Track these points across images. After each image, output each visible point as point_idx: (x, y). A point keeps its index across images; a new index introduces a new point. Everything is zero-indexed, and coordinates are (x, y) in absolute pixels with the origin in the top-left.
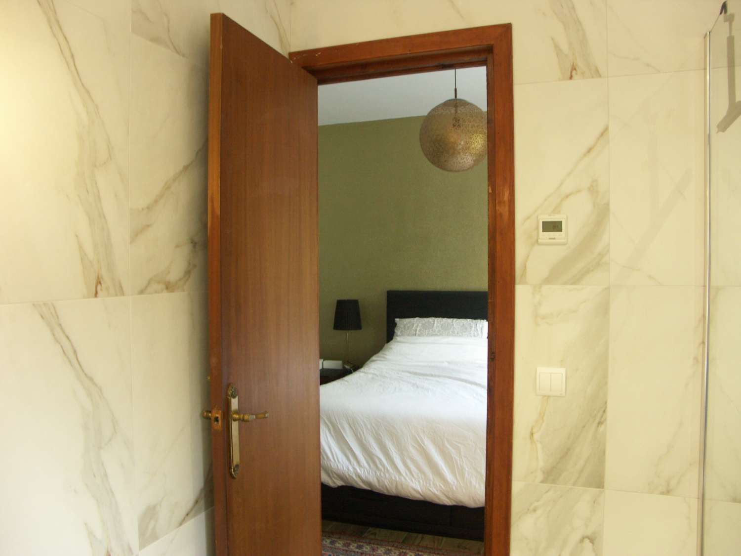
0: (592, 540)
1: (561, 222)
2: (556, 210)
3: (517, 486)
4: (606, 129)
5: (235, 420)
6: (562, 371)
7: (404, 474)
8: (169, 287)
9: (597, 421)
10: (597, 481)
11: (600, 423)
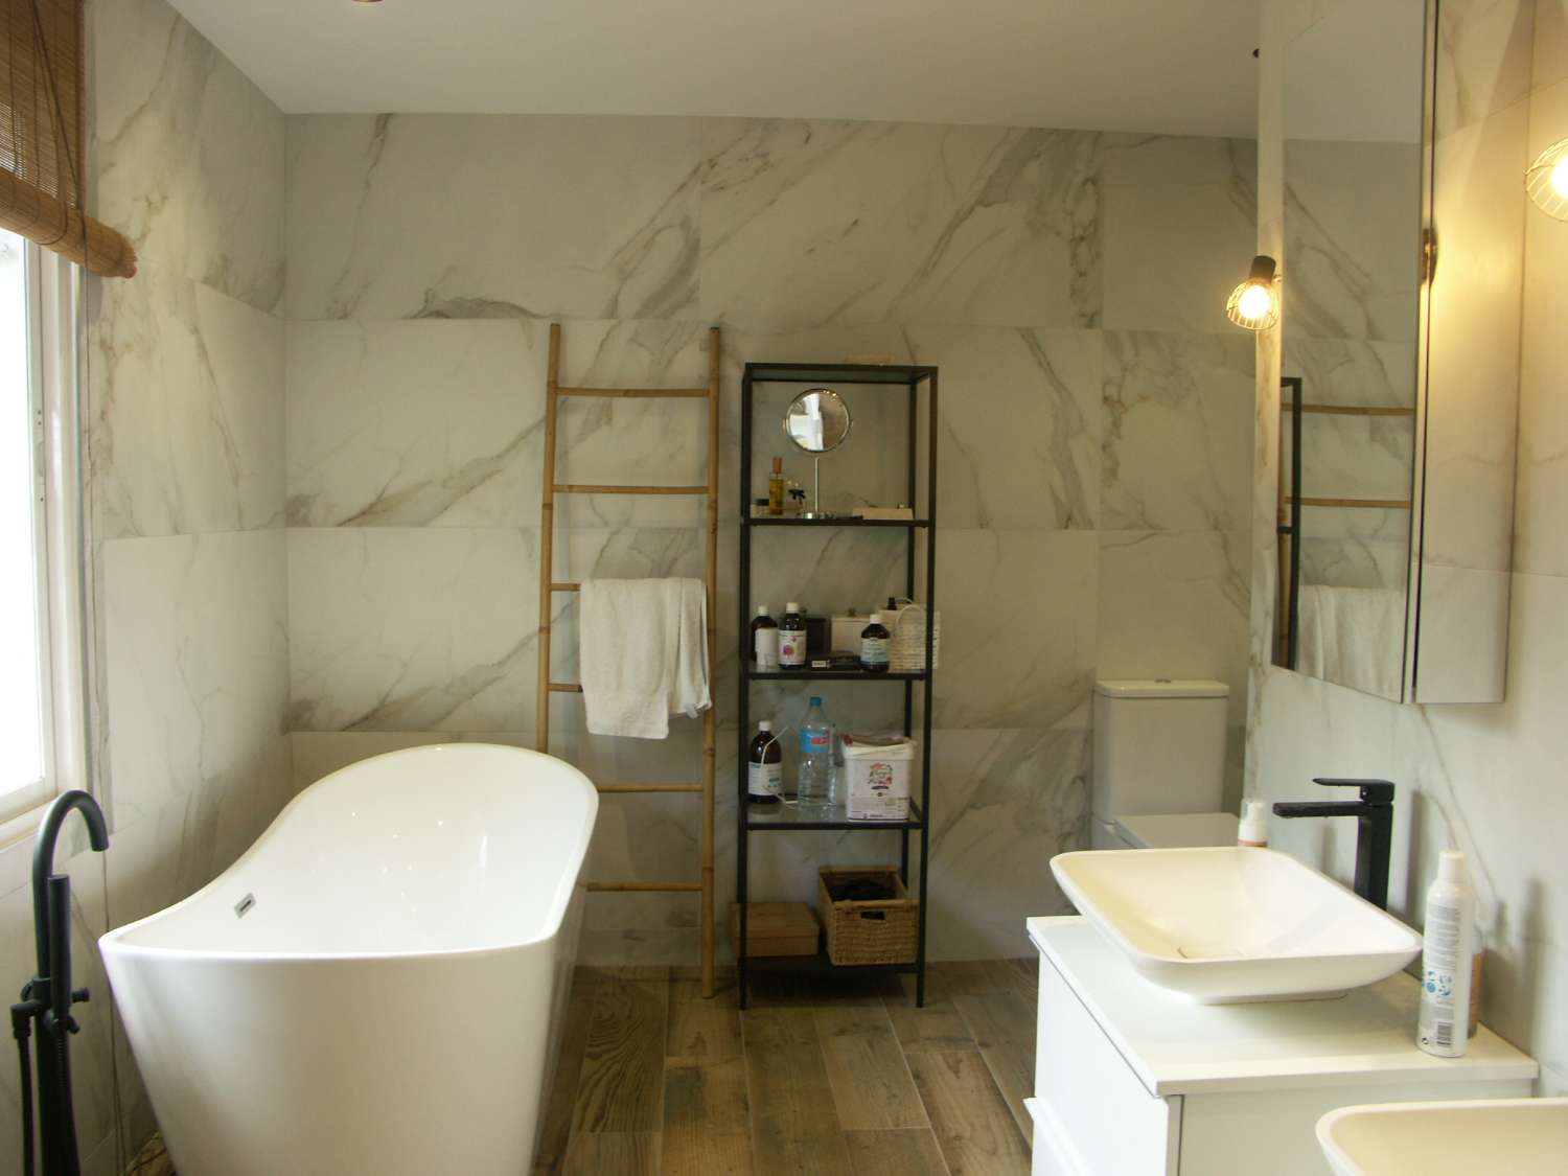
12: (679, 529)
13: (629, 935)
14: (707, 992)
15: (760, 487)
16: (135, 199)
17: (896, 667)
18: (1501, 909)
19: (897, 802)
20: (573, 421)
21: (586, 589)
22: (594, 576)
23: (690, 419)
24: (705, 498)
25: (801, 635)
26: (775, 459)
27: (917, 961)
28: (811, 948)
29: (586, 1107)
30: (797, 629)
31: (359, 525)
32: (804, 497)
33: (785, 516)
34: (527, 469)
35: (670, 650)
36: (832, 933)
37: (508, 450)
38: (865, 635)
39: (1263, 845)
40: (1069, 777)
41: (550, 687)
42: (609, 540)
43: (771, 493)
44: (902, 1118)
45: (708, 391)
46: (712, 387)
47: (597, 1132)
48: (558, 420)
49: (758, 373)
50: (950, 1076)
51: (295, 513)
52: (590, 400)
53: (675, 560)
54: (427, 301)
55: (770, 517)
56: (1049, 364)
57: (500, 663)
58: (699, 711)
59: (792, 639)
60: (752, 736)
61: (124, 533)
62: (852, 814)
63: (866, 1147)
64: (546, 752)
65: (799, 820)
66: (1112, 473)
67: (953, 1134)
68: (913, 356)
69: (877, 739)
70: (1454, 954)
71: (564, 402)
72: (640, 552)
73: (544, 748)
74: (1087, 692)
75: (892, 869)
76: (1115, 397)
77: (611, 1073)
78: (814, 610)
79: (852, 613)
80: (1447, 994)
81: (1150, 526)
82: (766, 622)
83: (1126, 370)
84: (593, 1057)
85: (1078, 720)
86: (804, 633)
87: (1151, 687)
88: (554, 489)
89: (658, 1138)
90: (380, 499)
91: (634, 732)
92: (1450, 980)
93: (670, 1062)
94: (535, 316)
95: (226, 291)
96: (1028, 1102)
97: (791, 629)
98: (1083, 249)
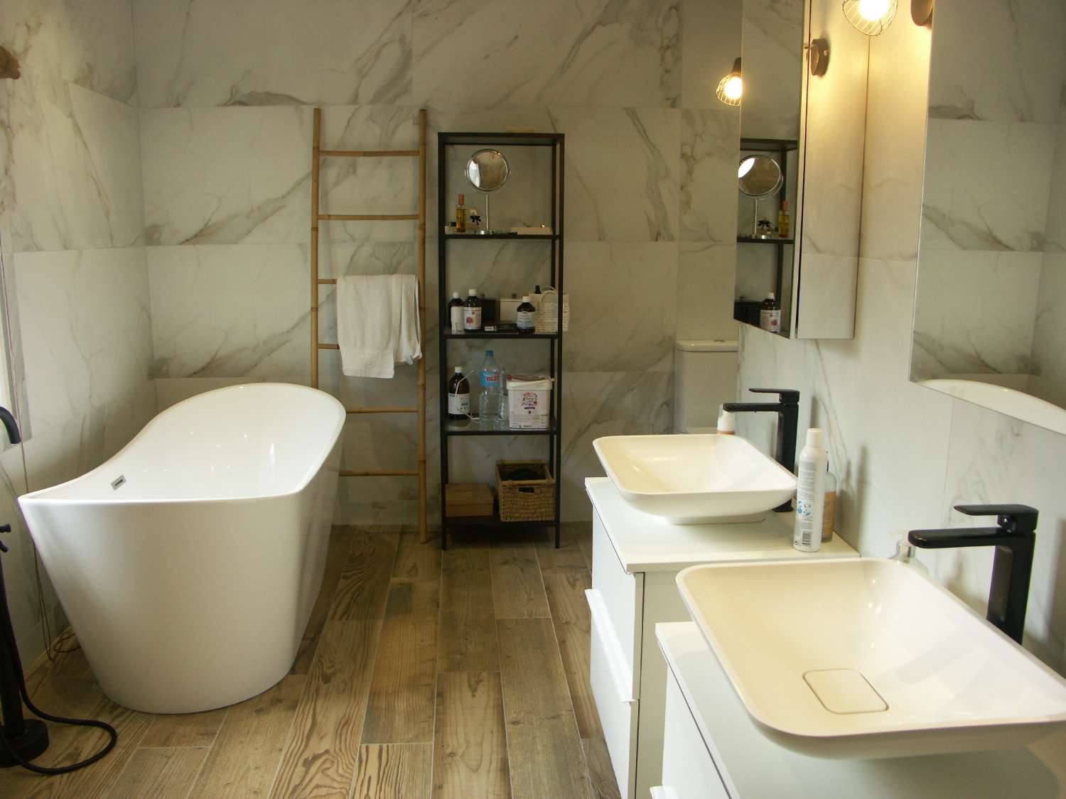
12: (401, 243)
13: (375, 505)
14: (423, 539)
15: (452, 214)
16: (18, 25)
17: (539, 330)
18: (849, 464)
19: (541, 417)
20: (331, 173)
21: (341, 283)
22: (345, 274)
23: (407, 171)
24: (418, 222)
25: (478, 310)
26: (460, 196)
27: (555, 519)
28: (489, 511)
29: (337, 606)
30: (476, 306)
31: (194, 244)
32: (480, 220)
33: (467, 232)
34: (301, 205)
35: (395, 321)
36: (501, 501)
37: (289, 193)
38: (519, 309)
39: (732, 433)
40: (658, 403)
41: (318, 346)
42: (356, 251)
43: (458, 218)
44: (533, 613)
45: (418, 152)
46: (421, 149)
47: (343, 621)
48: (321, 172)
49: (451, 139)
50: (569, 588)
51: (151, 236)
52: (342, 159)
53: (400, 263)
54: (232, 94)
55: (456, 233)
56: (645, 132)
57: (288, 332)
58: (414, 360)
59: (472, 313)
60: (450, 377)
61: (27, 248)
62: (513, 425)
63: (509, 629)
64: (318, 389)
65: (481, 429)
66: (687, 204)
67: (564, 621)
68: (554, 128)
69: (530, 377)
70: (813, 490)
71: (324, 160)
72: (377, 258)
73: (316, 385)
74: (671, 348)
75: (543, 462)
76: (689, 154)
77: (356, 587)
78: (489, 295)
79: (514, 296)
80: (808, 514)
81: (714, 241)
82: (458, 302)
83: (696, 135)
84: (346, 578)
85: (664, 366)
86: (480, 308)
87: (711, 344)
88: (319, 217)
89: (380, 623)
90: (206, 226)
91: (374, 374)
92: (810, 506)
93: (394, 580)
94: (304, 103)
95: (92, 87)
96: (588, 592)
97: (472, 306)
98: (669, 53)
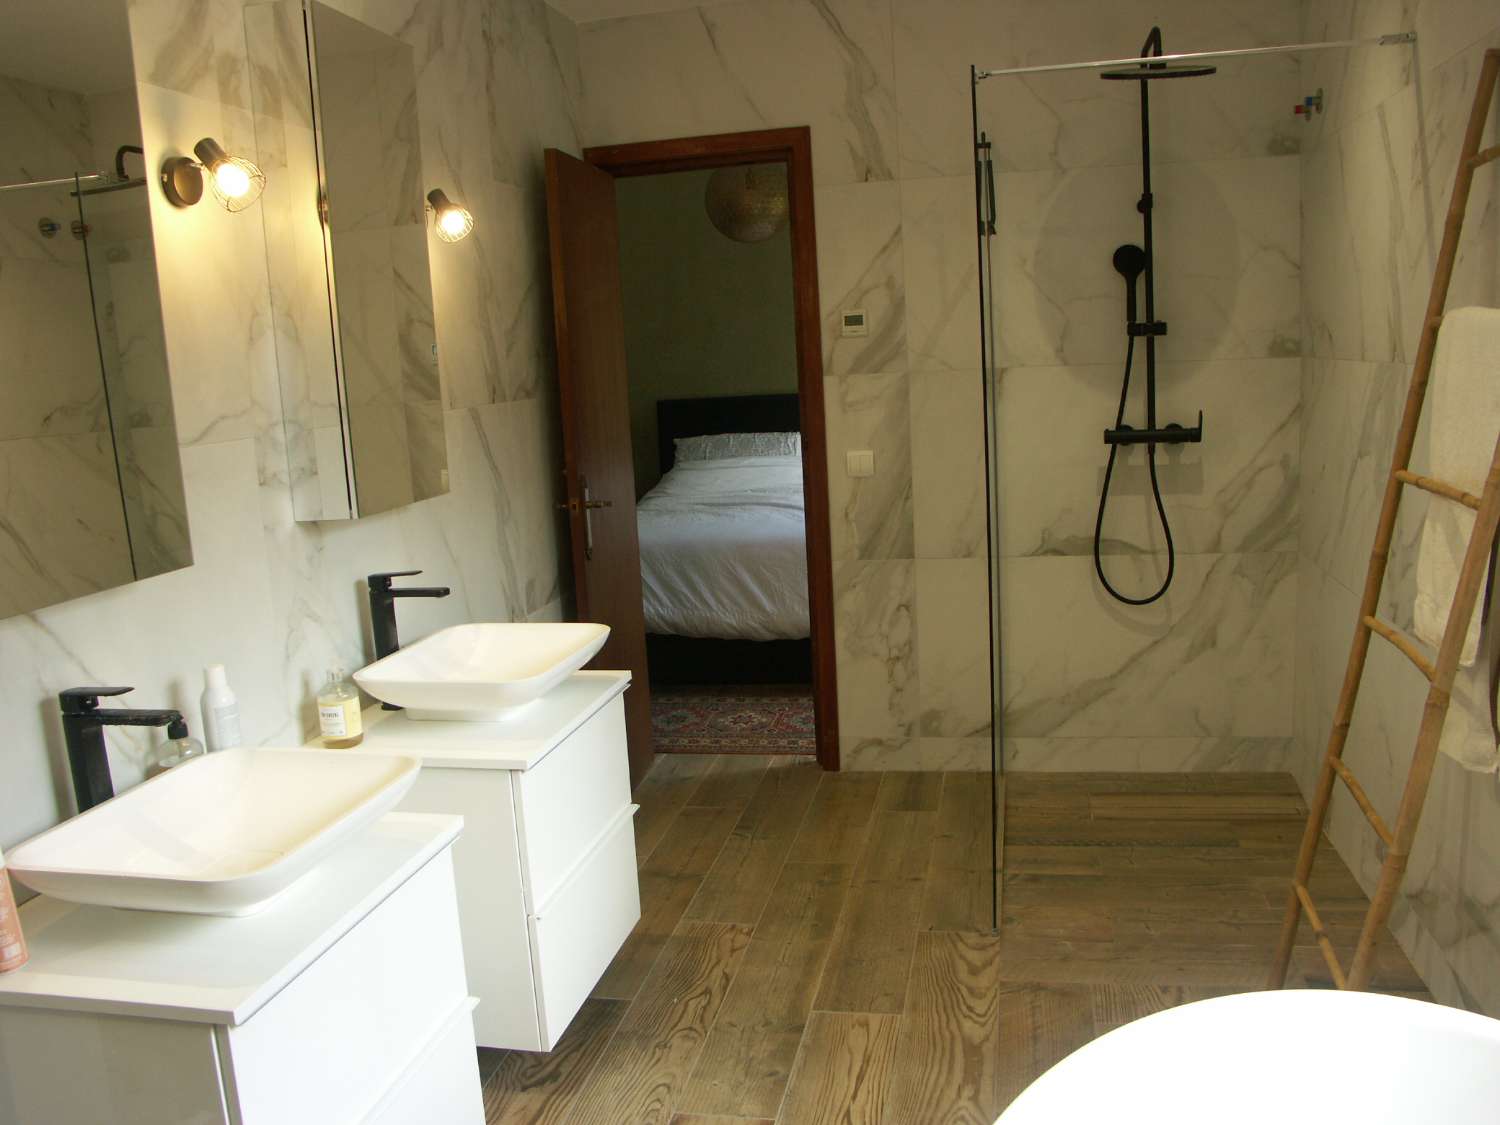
0: (907, 608)
1: (861, 316)
2: (857, 305)
3: (837, 566)
4: (900, 228)
5: (588, 507)
6: (870, 453)
7: (715, 608)
8: (528, 395)
9: (904, 496)
10: (908, 552)
11: (907, 498)
